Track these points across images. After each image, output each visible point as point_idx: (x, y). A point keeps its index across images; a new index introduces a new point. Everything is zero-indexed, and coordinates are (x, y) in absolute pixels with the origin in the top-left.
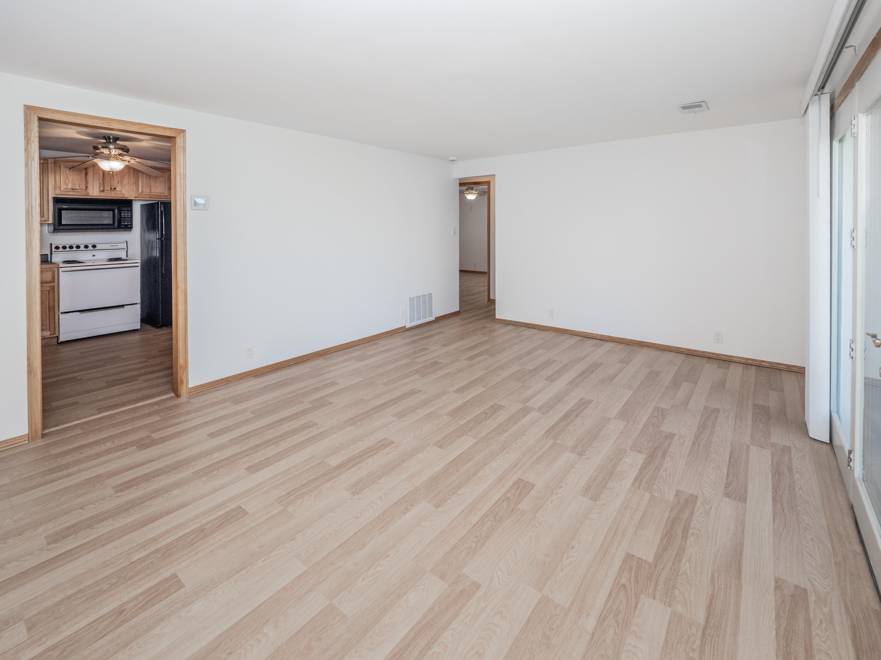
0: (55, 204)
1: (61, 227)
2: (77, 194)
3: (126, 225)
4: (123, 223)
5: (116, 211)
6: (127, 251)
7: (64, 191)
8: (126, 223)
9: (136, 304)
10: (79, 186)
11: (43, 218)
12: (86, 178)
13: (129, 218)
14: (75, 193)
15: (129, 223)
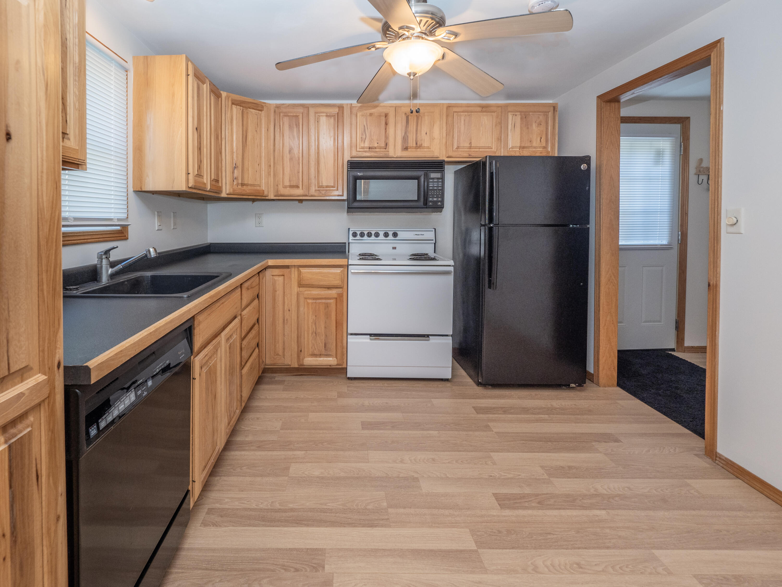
0: (349, 170)
1: (356, 204)
2: (375, 154)
3: (435, 201)
4: (431, 199)
5: (422, 180)
6: (435, 244)
7: (360, 151)
8: (435, 199)
9: (447, 335)
10: (378, 143)
11: (337, 192)
12: (386, 129)
13: (439, 190)
14: (372, 154)
15: (440, 199)
